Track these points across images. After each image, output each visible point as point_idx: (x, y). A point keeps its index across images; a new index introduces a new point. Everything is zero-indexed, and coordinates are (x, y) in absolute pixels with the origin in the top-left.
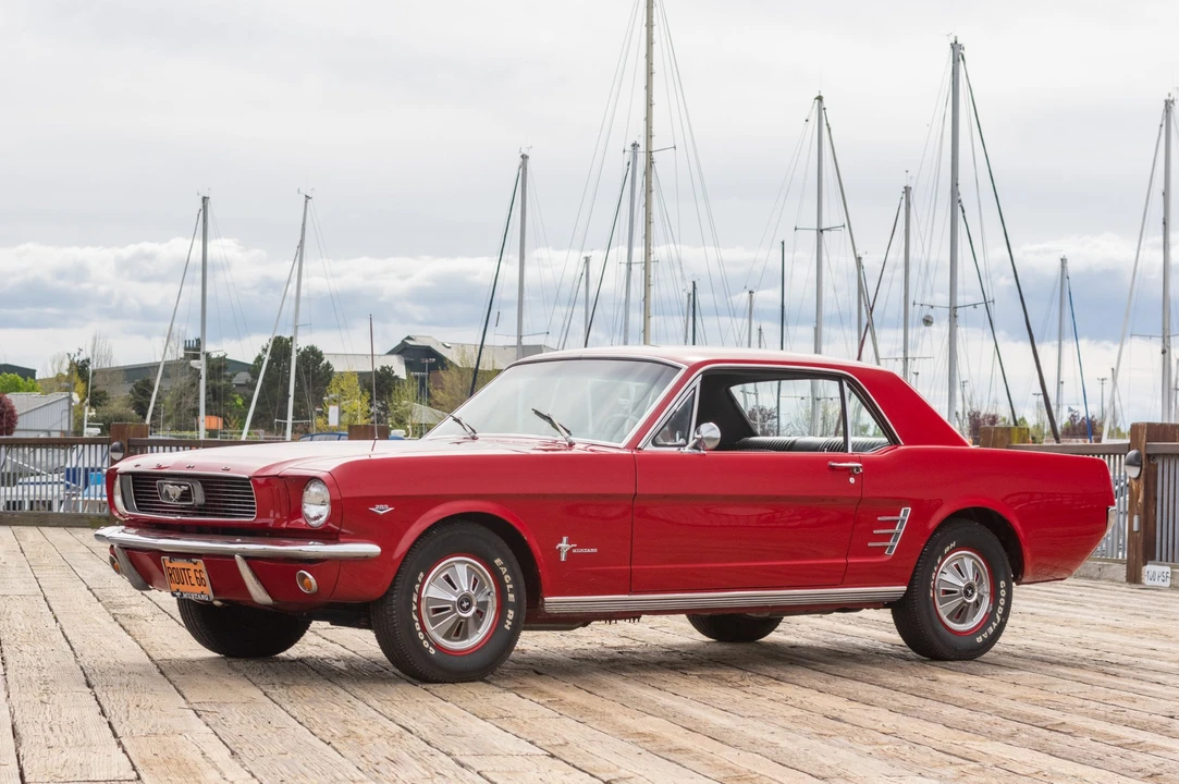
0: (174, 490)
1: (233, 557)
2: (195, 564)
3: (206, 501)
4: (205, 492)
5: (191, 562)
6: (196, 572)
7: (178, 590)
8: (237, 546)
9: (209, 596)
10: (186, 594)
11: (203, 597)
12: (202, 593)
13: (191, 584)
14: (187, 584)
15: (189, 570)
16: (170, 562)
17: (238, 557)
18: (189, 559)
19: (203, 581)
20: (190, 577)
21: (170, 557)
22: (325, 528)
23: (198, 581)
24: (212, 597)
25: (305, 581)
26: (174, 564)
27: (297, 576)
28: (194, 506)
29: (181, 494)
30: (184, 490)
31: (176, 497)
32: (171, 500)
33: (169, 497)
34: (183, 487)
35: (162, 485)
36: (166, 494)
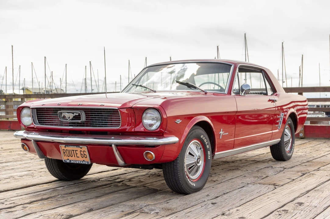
0: (69, 116)
1: (111, 146)
2: (81, 148)
3: (86, 120)
4: (86, 115)
5: (79, 147)
6: (81, 152)
7: (68, 159)
8: (114, 141)
9: (88, 162)
10: (73, 161)
11: (84, 163)
12: (84, 161)
13: (77, 157)
14: (75, 157)
15: (77, 151)
16: (65, 147)
17: (113, 146)
18: (77, 146)
19: (85, 155)
20: (77, 154)
21: (65, 145)
22: (159, 131)
23: (82, 155)
24: (90, 163)
25: (149, 155)
26: (67, 148)
27: (145, 153)
28: (78, 122)
29: (74, 117)
30: (76, 115)
31: (71, 118)
32: (67, 119)
33: (66, 118)
34: (75, 114)
35: (62, 113)
36: (63, 117)
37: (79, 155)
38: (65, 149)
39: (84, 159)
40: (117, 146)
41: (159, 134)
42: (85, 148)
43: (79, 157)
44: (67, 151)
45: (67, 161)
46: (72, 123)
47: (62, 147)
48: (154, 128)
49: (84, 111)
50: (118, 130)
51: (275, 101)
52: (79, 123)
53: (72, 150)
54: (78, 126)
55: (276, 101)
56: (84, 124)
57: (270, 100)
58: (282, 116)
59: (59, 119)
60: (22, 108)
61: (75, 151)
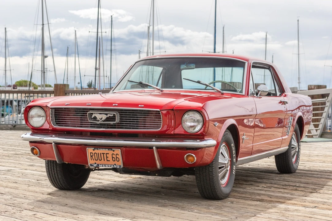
1: (152, 148)
2: (114, 151)
3: (120, 121)
4: (120, 117)
5: (112, 150)
6: (113, 155)
7: (95, 163)
8: (154, 143)
9: (120, 166)
10: (102, 165)
12: (115, 165)
13: (107, 161)
14: (104, 160)
15: (108, 154)
16: (94, 150)
17: (154, 148)
18: (109, 148)
19: (118, 159)
20: (107, 157)
21: (94, 148)
22: (200, 134)
23: (114, 159)
24: (122, 166)
25: (190, 158)
26: (97, 151)
27: (185, 156)
28: (110, 124)
29: (107, 118)
30: (110, 117)
31: (103, 120)
32: (98, 121)
33: (97, 119)
34: (108, 115)
35: (92, 114)
36: (94, 118)
37: (110, 158)
38: (94, 152)
39: (116, 162)
40: (158, 148)
41: (200, 136)
42: (118, 151)
43: (109, 161)
44: (96, 154)
45: (94, 165)
46: (100, 125)
47: (89, 150)
48: (197, 129)
49: (119, 112)
50: (157, 132)
51: (285, 103)
52: (112, 125)
53: (102, 153)
54: (108, 128)
55: (287, 103)
56: (115, 125)
57: (281, 102)
58: (291, 120)
59: (88, 120)
60: (31, 107)
61: (106, 154)
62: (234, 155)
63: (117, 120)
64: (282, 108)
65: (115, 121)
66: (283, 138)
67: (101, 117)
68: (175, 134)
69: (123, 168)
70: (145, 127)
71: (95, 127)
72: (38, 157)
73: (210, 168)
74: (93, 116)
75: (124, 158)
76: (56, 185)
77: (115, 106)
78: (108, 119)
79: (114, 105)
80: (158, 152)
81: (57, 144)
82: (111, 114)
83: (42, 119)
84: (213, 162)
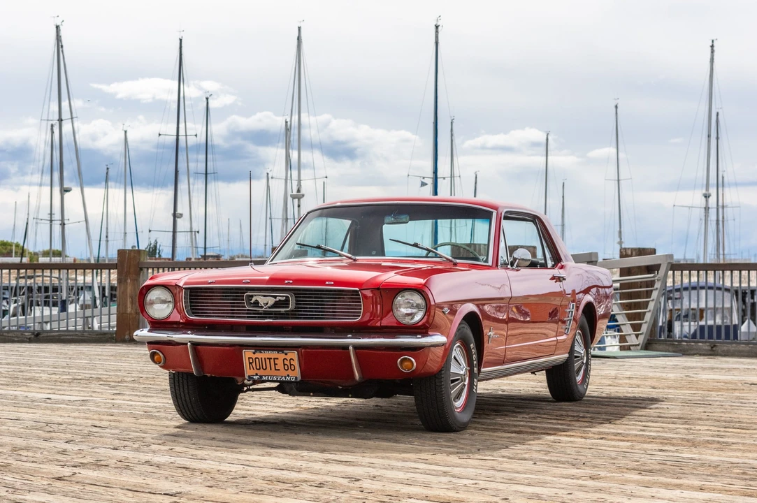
1: (348, 349)
2: (286, 354)
3: (295, 308)
4: (297, 300)
5: (283, 352)
6: (285, 360)
7: (257, 375)
8: (350, 340)
9: (296, 378)
10: (267, 377)
11: (288, 379)
12: (288, 376)
13: (276, 369)
14: (271, 369)
15: (278, 359)
16: (254, 353)
17: (351, 348)
18: (280, 351)
19: (292, 367)
20: (275, 364)
21: (255, 350)
22: (421, 326)
23: (286, 366)
24: (299, 378)
25: (406, 363)
26: (258, 355)
27: (399, 360)
29: (276, 303)
30: (280, 300)
31: (268, 305)
32: (262, 307)
33: (260, 305)
34: (278, 299)
35: (252, 296)
36: (254, 303)
37: (280, 366)
38: (254, 356)
39: (289, 372)
40: (356, 347)
41: (422, 329)
42: (293, 355)
43: (279, 370)
44: (257, 360)
45: (254, 377)
46: (264, 314)
47: (247, 354)
48: (417, 318)
49: (295, 294)
50: (355, 323)
51: (561, 279)
52: (283, 314)
53: (268, 358)
54: (277, 318)
55: (565, 279)
56: (288, 314)
57: (553, 278)
58: (573, 308)
59: (245, 307)
60: (150, 288)
61: (274, 359)
62: (475, 362)
63: (292, 306)
64: (555, 287)
65: (289, 307)
66: (559, 338)
67: (266, 301)
68: (382, 327)
69: (301, 381)
70: (334, 317)
71: (255, 317)
72: (161, 367)
73: (437, 380)
74: (254, 299)
75: (303, 365)
76: (186, 415)
77: (288, 284)
78: (276, 305)
79: (286, 282)
80: (356, 355)
81: (195, 345)
82: (281, 297)
83: (168, 306)
84: (441, 371)
